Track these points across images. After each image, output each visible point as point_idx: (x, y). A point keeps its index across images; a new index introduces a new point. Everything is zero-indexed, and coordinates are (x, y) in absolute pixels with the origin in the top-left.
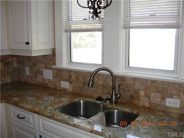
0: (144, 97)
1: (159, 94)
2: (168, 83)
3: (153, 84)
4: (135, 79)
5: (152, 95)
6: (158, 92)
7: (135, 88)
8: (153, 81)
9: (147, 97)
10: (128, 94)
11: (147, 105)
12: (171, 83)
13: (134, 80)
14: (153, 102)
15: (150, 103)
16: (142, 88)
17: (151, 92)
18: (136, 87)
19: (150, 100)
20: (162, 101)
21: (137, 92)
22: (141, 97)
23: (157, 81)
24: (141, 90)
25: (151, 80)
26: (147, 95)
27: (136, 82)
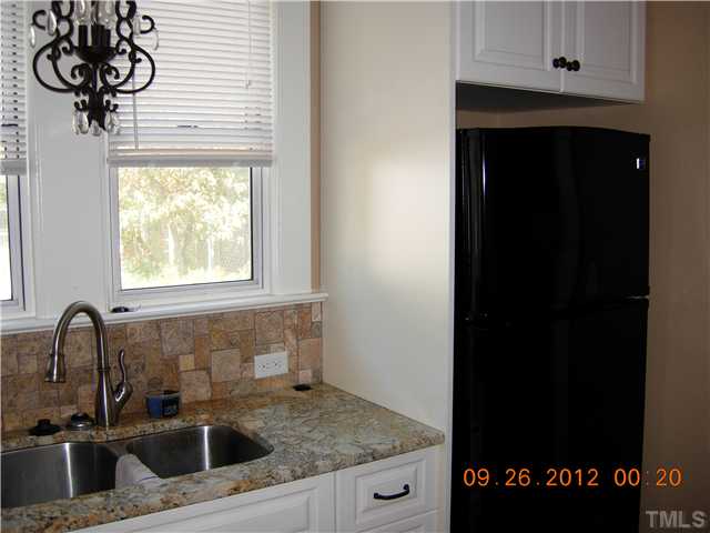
0: (194, 374)
1: (236, 351)
2: (255, 314)
3: (216, 326)
4: (158, 325)
5: (216, 359)
6: (231, 345)
7: (163, 354)
8: (215, 319)
9: (200, 369)
10: (141, 377)
11: (204, 393)
12: (262, 311)
13: (159, 328)
14: (223, 378)
15: (212, 385)
16: (186, 346)
17: (211, 351)
18: (167, 348)
19: (210, 378)
20: (245, 369)
21: (172, 364)
22: (184, 376)
23: (225, 316)
24: (182, 354)
25: (207, 316)
26: (202, 365)
27: (163, 334)
